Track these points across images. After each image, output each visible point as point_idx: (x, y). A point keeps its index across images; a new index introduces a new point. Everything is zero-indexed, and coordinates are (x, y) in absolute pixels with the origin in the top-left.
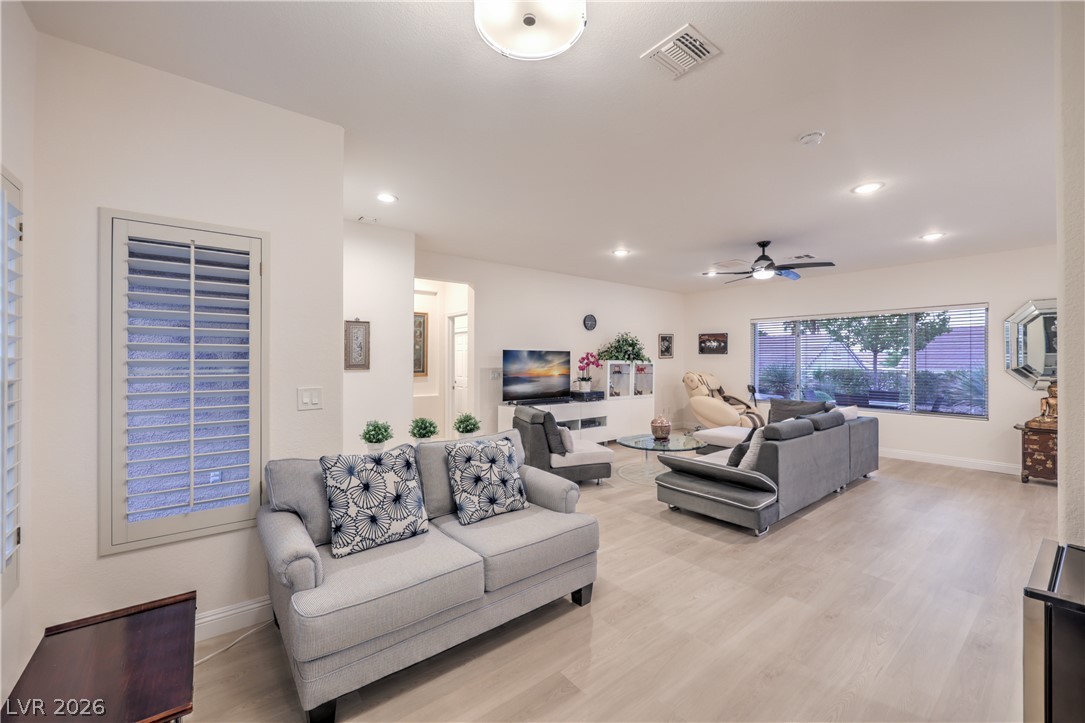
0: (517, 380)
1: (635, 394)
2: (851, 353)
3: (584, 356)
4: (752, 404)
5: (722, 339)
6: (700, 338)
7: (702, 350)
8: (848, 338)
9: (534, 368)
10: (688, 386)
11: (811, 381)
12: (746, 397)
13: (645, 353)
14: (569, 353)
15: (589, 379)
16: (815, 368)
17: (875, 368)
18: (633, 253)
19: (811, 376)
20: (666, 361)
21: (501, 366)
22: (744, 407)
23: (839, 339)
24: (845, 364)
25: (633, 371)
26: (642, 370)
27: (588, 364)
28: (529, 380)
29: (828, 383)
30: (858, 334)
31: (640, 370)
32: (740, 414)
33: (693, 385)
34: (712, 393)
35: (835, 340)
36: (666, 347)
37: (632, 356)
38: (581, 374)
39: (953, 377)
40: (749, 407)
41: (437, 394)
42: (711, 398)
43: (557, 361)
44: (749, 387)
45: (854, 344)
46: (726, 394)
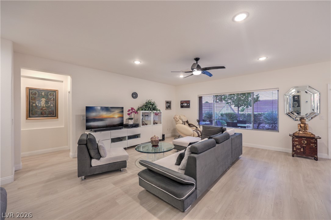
0: (94, 120)
1: (154, 124)
2: (231, 108)
3: (131, 109)
4: (198, 127)
5: (188, 102)
6: (181, 102)
7: (182, 107)
8: (230, 103)
9: (104, 114)
10: (175, 120)
11: (220, 117)
12: (196, 124)
13: (158, 108)
14: (123, 108)
15: (132, 119)
16: (221, 113)
17: (238, 112)
18: (142, 63)
19: (220, 115)
20: (168, 111)
21: (85, 114)
22: (195, 128)
23: (228, 103)
24: (230, 111)
25: (152, 115)
26: (157, 114)
27: (132, 113)
28: (101, 120)
29: (225, 117)
30: (233, 101)
31: (156, 114)
32: (193, 131)
33: (177, 120)
34: (184, 123)
35: (227, 104)
36: (169, 105)
37: (152, 109)
38: (128, 117)
39: (261, 115)
40: (197, 128)
41: (63, 127)
42: (184, 125)
43: (117, 111)
44: (197, 120)
45: (232, 105)
46: (189, 123)
